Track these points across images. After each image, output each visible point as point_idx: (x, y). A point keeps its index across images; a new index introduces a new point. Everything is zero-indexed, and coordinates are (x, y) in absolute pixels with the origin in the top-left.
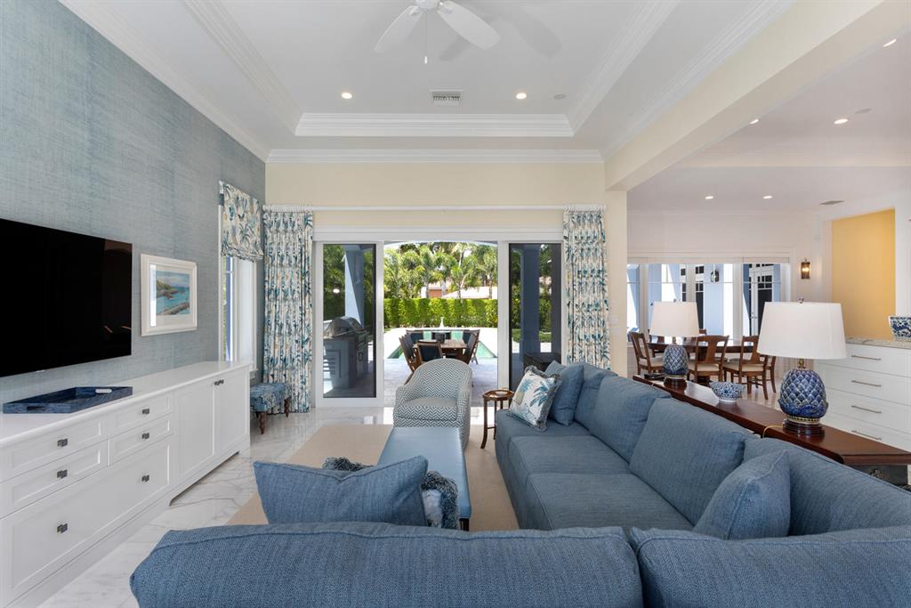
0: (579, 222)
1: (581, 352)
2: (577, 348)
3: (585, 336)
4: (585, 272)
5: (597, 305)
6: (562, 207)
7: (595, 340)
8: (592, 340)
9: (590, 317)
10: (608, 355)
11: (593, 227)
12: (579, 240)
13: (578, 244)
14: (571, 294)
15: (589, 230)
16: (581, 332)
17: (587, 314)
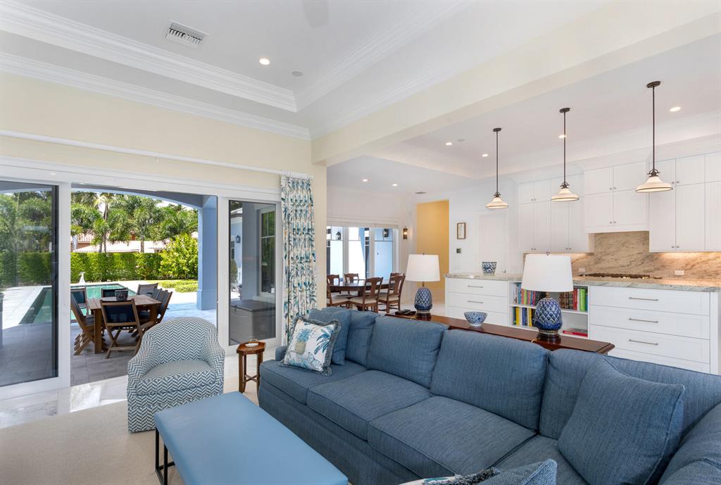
0: (294, 186)
1: (295, 298)
2: (292, 294)
3: (299, 284)
4: (299, 230)
5: (307, 258)
6: (281, 173)
7: (306, 286)
8: (304, 287)
9: (302, 268)
10: (315, 298)
11: (304, 192)
12: (294, 202)
13: (293, 205)
14: (287, 248)
15: (301, 194)
16: (295, 281)
17: (300, 265)
